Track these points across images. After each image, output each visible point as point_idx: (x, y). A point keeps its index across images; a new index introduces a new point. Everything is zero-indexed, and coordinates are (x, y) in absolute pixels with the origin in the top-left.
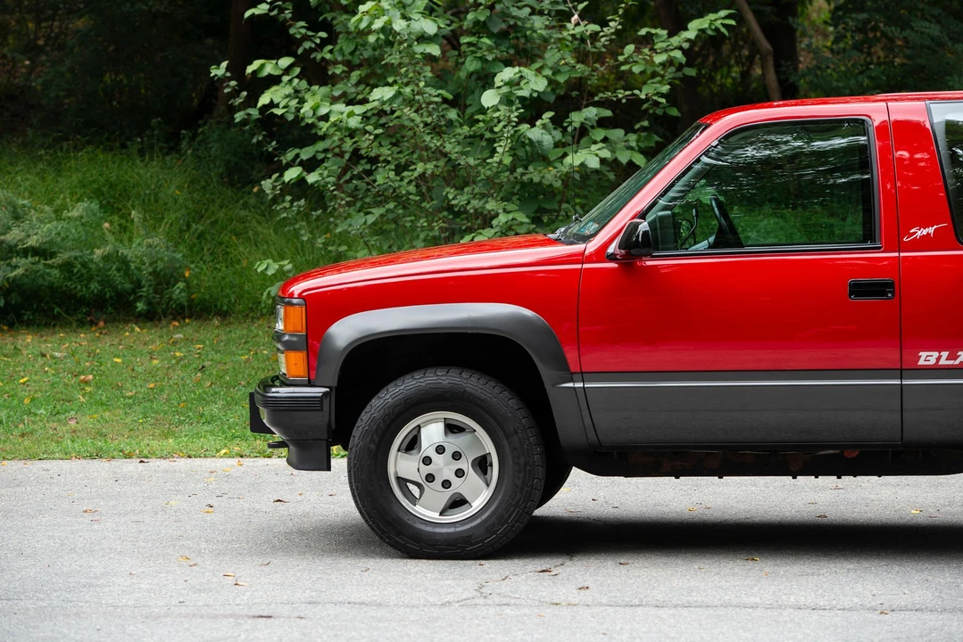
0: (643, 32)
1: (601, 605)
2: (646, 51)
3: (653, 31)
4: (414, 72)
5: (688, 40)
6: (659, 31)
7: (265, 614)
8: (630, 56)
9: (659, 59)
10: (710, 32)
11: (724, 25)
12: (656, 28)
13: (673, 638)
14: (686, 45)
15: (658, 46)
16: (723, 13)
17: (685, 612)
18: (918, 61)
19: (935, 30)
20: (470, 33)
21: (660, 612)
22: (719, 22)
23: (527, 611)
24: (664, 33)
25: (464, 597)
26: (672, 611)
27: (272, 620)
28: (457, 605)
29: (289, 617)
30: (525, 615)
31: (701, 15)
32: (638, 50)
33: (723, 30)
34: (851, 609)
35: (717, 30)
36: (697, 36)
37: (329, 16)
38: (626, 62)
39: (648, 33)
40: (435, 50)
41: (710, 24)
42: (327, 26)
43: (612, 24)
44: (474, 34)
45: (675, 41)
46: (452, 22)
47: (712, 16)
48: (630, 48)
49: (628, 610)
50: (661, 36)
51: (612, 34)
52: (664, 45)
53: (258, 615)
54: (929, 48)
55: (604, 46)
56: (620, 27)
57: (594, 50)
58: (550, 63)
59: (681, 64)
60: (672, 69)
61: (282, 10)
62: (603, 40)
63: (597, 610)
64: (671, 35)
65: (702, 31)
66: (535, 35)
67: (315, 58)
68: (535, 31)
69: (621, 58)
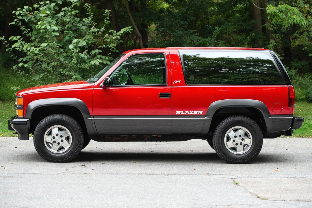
0: (110, 31)
1: (97, 174)
2: (111, 36)
3: (112, 31)
4: (52, 39)
5: (121, 34)
6: (114, 31)
7: (11, 176)
8: (107, 37)
9: (114, 38)
10: (126, 32)
11: (130, 30)
12: (113, 30)
13: (115, 182)
14: (121, 35)
15: (114, 35)
16: (130, 27)
17: (118, 175)
18: (177, 40)
19: (180, 32)
20: (66, 30)
21: (112, 175)
22: (129, 29)
23: (78, 175)
24: (115, 31)
25: (63, 172)
26: (115, 175)
27: (12, 178)
28: (61, 174)
29: (18, 177)
30: (78, 176)
31: (124, 28)
32: (109, 36)
33: (130, 31)
34: (159, 174)
35: (128, 31)
36: (123, 32)
37: (31, 25)
38: (106, 38)
39: (111, 31)
40: (57, 34)
41: (127, 30)
42: (30, 28)
43: (102, 29)
44: (68, 31)
45: (118, 33)
46: (62, 27)
47: (127, 28)
48: (107, 35)
49: (104, 175)
50: (115, 32)
51: (102, 31)
52: (115, 34)
53: (10, 176)
54: (179, 37)
55: (100, 34)
56: (104, 29)
57: (98, 35)
58: (87, 39)
59: (119, 39)
60: (117, 41)
61: (18, 23)
62: (100, 33)
63: (97, 175)
64: (117, 32)
65: (125, 31)
66: (83, 31)
67: (27, 36)
68: (83, 30)
69: (104, 37)
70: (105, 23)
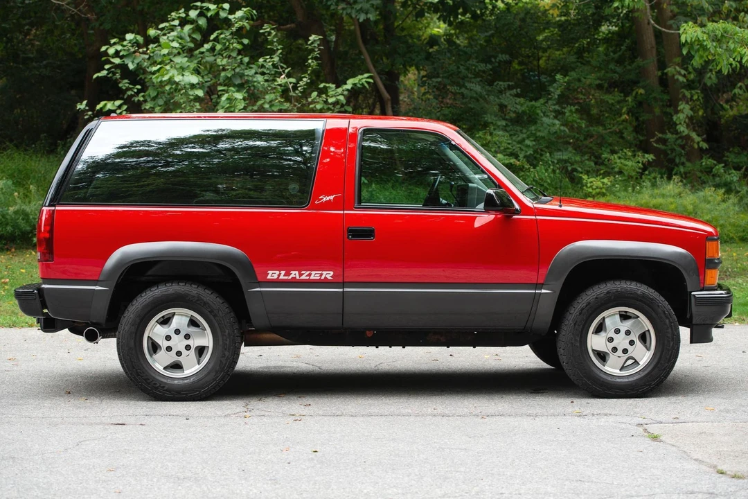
0: (322, 86)
1: (320, 416)
2: (324, 96)
3: (327, 85)
4: (190, 106)
5: (348, 90)
6: (330, 85)
7: (120, 422)
8: (314, 99)
9: (331, 100)
10: (359, 86)
11: (366, 82)
12: (329, 83)
13: (367, 436)
14: (346, 93)
15: (331, 93)
16: (366, 75)
17: (369, 418)
18: (470, 105)
19: (478, 88)
20: (220, 84)
21: (355, 419)
22: (364, 80)
23: (276, 420)
24: (334, 86)
25: (238, 411)
26: (362, 419)
27: (124, 426)
28: (234, 416)
29: (136, 425)
30: (276, 422)
31: (354, 76)
32: (319, 95)
33: (366, 85)
34: (464, 416)
35: (362, 84)
36: (352, 88)
37: (143, 77)
38: (313, 102)
39: (325, 86)
40: (200, 93)
41: (359, 81)
42: (142, 83)
43: (305, 79)
44: (225, 86)
45: (340, 90)
46: (211, 80)
47: (360, 77)
48: (315, 94)
49: (336, 418)
50: (332, 88)
51: (305, 85)
52: (333, 93)
53: (116, 423)
54: (474, 98)
55: (301, 92)
56: (309, 81)
57: (294, 95)
58: (268, 101)
59: (342, 104)
60: (338, 106)
61: (114, 74)
62: (299, 89)
63: (318, 418)
64: (337, 87)
65: (355, 84)
66: (259, 85)
67: (134, 100)
68: (259, 83)
69: (310, 100)
70: (309, 65)
